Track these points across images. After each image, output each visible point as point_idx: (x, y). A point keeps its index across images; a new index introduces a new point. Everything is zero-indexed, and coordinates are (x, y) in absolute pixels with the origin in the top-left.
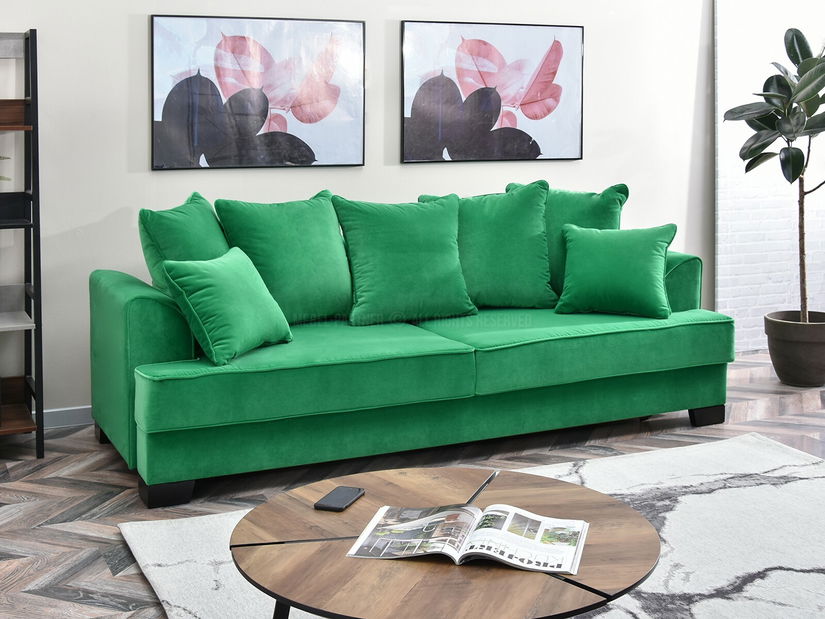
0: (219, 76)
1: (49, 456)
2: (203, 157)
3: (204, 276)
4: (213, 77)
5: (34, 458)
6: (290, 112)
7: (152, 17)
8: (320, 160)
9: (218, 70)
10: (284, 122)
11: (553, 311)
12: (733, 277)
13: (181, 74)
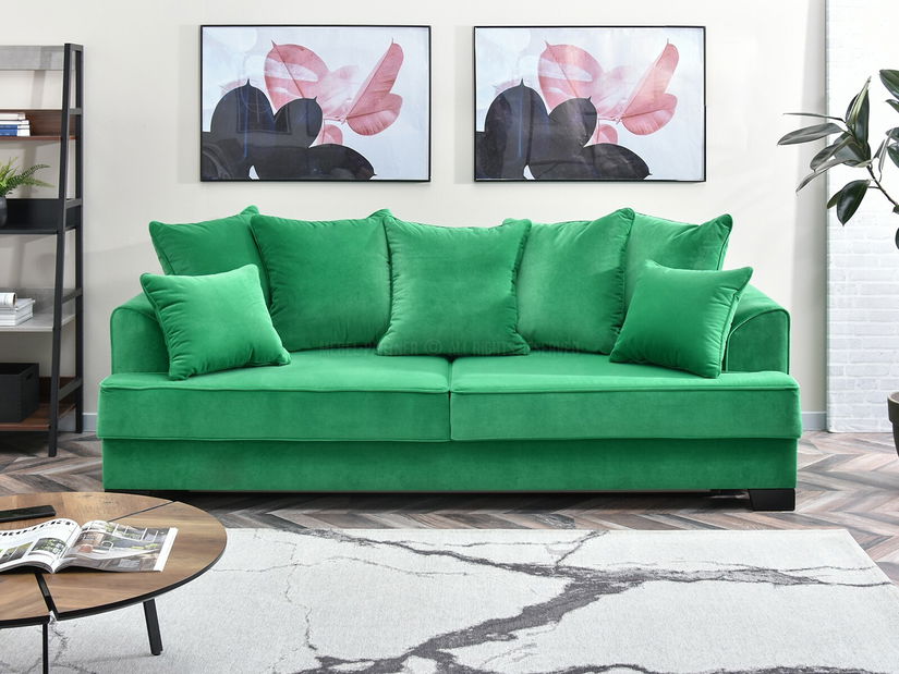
0: (269, 85)
1: (61, 454)
2: (252, 169)
3: (178, 291)
4: (263, 87)
5: (47, 455)
6: (346, 123)
7: (202, 26)
8: (379, 174)
9: (269, 81)
10: (339, 134)
11: (607, 358)
12: (853, 337)
13: (230, 84)
